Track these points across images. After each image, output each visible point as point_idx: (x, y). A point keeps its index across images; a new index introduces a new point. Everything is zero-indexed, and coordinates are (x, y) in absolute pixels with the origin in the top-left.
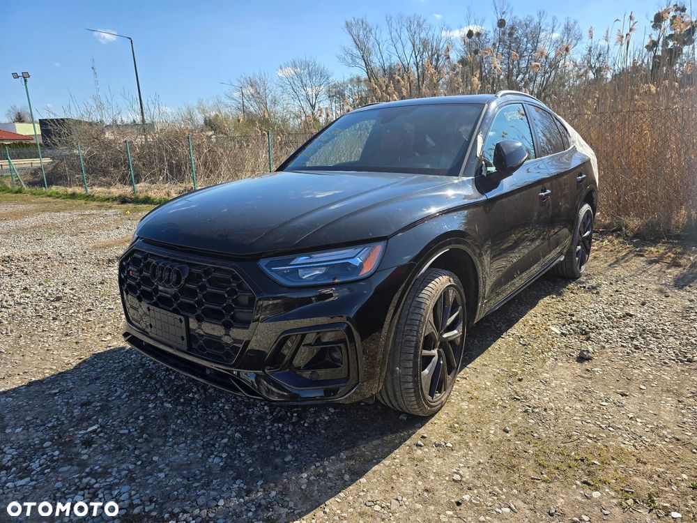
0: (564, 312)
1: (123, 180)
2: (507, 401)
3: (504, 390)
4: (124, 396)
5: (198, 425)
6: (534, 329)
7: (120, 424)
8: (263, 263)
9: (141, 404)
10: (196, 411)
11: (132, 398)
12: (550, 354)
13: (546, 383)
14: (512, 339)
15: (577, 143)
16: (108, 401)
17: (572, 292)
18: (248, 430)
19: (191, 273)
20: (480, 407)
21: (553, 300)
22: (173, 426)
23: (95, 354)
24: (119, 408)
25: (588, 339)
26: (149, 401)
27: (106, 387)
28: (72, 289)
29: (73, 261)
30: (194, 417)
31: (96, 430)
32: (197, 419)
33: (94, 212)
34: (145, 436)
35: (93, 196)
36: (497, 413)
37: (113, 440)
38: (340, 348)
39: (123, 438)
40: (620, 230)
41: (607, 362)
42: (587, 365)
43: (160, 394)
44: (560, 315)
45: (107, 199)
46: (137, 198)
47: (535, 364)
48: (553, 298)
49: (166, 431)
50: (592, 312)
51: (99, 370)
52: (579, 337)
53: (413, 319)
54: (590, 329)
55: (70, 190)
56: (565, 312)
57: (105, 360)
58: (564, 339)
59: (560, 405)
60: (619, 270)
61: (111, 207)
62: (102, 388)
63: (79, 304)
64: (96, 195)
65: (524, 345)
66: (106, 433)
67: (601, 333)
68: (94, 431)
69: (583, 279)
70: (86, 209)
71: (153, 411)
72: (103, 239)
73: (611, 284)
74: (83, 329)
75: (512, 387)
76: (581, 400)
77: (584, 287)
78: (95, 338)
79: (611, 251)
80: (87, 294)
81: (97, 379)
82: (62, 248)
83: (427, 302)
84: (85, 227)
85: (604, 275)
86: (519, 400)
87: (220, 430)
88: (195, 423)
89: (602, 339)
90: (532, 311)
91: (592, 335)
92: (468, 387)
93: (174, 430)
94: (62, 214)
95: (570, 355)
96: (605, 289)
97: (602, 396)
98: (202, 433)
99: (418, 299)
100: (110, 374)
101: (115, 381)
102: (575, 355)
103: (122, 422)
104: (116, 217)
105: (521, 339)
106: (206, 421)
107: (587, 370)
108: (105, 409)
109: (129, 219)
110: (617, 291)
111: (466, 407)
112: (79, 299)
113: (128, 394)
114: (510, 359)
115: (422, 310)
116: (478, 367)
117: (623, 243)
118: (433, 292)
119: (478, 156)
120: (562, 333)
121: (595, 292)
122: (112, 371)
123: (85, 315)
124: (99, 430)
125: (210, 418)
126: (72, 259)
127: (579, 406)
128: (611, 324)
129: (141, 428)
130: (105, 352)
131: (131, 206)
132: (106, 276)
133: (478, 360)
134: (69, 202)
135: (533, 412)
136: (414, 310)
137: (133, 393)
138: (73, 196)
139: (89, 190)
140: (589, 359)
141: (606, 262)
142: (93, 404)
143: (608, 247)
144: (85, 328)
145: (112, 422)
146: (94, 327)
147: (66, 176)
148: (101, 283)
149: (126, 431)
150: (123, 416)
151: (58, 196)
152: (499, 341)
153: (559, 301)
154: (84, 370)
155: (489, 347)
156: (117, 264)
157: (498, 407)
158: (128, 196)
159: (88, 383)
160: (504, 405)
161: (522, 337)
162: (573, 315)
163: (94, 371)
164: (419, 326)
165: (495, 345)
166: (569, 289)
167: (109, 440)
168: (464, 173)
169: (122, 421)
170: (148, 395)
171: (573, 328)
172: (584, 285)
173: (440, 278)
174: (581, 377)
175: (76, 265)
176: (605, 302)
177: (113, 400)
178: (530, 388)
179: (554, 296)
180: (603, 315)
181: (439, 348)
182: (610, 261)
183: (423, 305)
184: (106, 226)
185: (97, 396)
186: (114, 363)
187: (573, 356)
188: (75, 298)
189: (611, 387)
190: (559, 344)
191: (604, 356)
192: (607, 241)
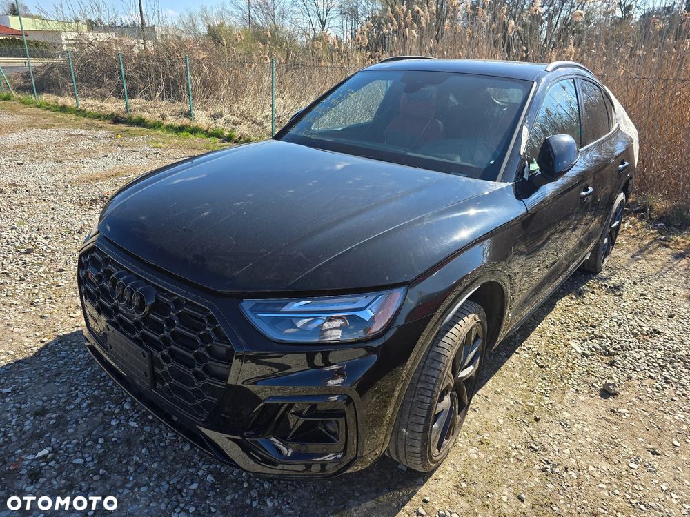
0: (584, 320)
1: (118, 93)
2: (522, 452)
3: (519, 433)
4: (84, 405)
5: (165, 457)
6: (553, 343)
7: (76, 449)
8: (247, 305)
9: (102, 418)
10: (164, 435)
11: (94, 408)
12: (570, 382)
13: (566, 426)
14: (527, 356)
15: (622, 120)
16: (65, 411)
17: (592, 293)
18: (222, 470)
19: (157, 300)
20: (491, 458)
21: (573, 302)
22: (136, 458)
23: (60, 336)
24: (77, 422)
25: (612, 364)
26: (111, 414)
27: (66, 388)
28: (46, 238)
29: (52, 197)
30: (162, 444)
31: (46, 456)
32: (164, 448)
33: (83, 132)
34: (101, 471)
35: (84, 111)
36: (510, 469)
37: (64, 474)
38: (338, 423)
39: (76, 471)
40: (644, 210)
41: (634, 399)
42: (612, 402)
43: (127, 406)
44: (582, 324)
45: (99, 117)
46: (130, 118)
47: (553, 396)
48: (572, 298)
49: (127, 464)
50: (615, 324)
51: (61, 362)
52: (602, 360)
53: (429, 376)
54: (614, 349)
55: (61, 101)
56: (587, 322)
57: (70, 345)
58: (585, 361)
59: (582, 462)
60: (643, 265)
61: (101, 127)
62: (61, 390)
63: (52, 260)
64: (89, 109)
65: (541, 367)
66: (58, 462)
67: (626, 356)
68: (44, 457)
69: (604, 274)
70: (76, 126)
71: (115, 432)
72: (88, 171)
73: (635, 283)
74: (51, 298)
75: (528, 429)
76: (607, 458)
77: (606, 286)
78: (62, 312)
79: (634, 237)
80: (62, 246)
81: (58, 375)
82: (44, 178)
83: (448, 354)
84: (71, 152)
85: (626, 270)
86: (536, 450)
87: (190, 467)
88: (162, 453)
89: (629, 365)
90: (549, 316)
91: (618, 358)
92: (477, 424)
93: (137, 463)
94: (49, 131)
95: (593, 386)
96: (628, 291)
97: (631, 453)
98: (168, 470)
99: (436, 349)
100: (73, 368)
101: (77, 380)
102: (599, 386)
103: (77, 444)
104: (105, 141)
105: (538, 357)
106: (175, 451)
107: (612, 410)
108: (61, 423)
109: (119, 146)
110: (642, 295)
111: (475, 456)
112: (53, 252)
113: (89, 401)
114: (524, 386)
115: (441, 365)
116: (489, 395)
117: (646, 227)
118: (456, 339)
119: (522, 154)
120: (584, 354)
121: (618, 293)
122: (75, 364)
123: (56, 276)
124: (50, 455)
125: (180, 447)
126: (52, 194)
127: (604, 466)
128: (638, 344)
129: (99, 456)
130: (71, 334)
131: (123, 127)
132: (86, 222)
133: (489, 384)
134: (60, 115)
135: (552, 471)
136: (432, 363)
137: (96, 400)
138: (64, 109)
139: (81, 102)
140: (615, 394)
141: (629, 251)
142: (48, 415)
143: (631, 231)
144: (53, 296)
145: (67, 444)
146: (63, 295)
147: (58, 83)
148: (80, 232)
149: (80, 461)
150: (80, 436)
151: (47, 107)
152: (514, 358)
153: (579, 304)
154: (44, 359)
155: (502, 365)
156: (99, 208)
157: (512, 460)
158: (121, 115)
159: (46, 381)
160: (519, 457)
161: (538, 354)
162: (594, 327)
163: (56, 362)
164: (435, 385)
165: (508, 364)
166: (589, 287)
167: (60, 472)
168: (503, 177)
169: (79, 444)
170: (113, 406)
171: (596, 345)
172: (606, 284)
173: (465, 318)
174: (606, 420)
175: (56, 203)
176: (630, 310)
177: (72, 410)
178: (549, 432)
179: (574, 297)
180: (628, 329)
181: (452, 391)
182: (634, 251)
183: (443, 358)
184: (94, 152)
185: (54, 401)
186: (80, 351)
187: (595, 387)
188: (48, 251)
189: (641, 439)
190: (580, 368)
191: (631, 390)
192: (629, 223)
